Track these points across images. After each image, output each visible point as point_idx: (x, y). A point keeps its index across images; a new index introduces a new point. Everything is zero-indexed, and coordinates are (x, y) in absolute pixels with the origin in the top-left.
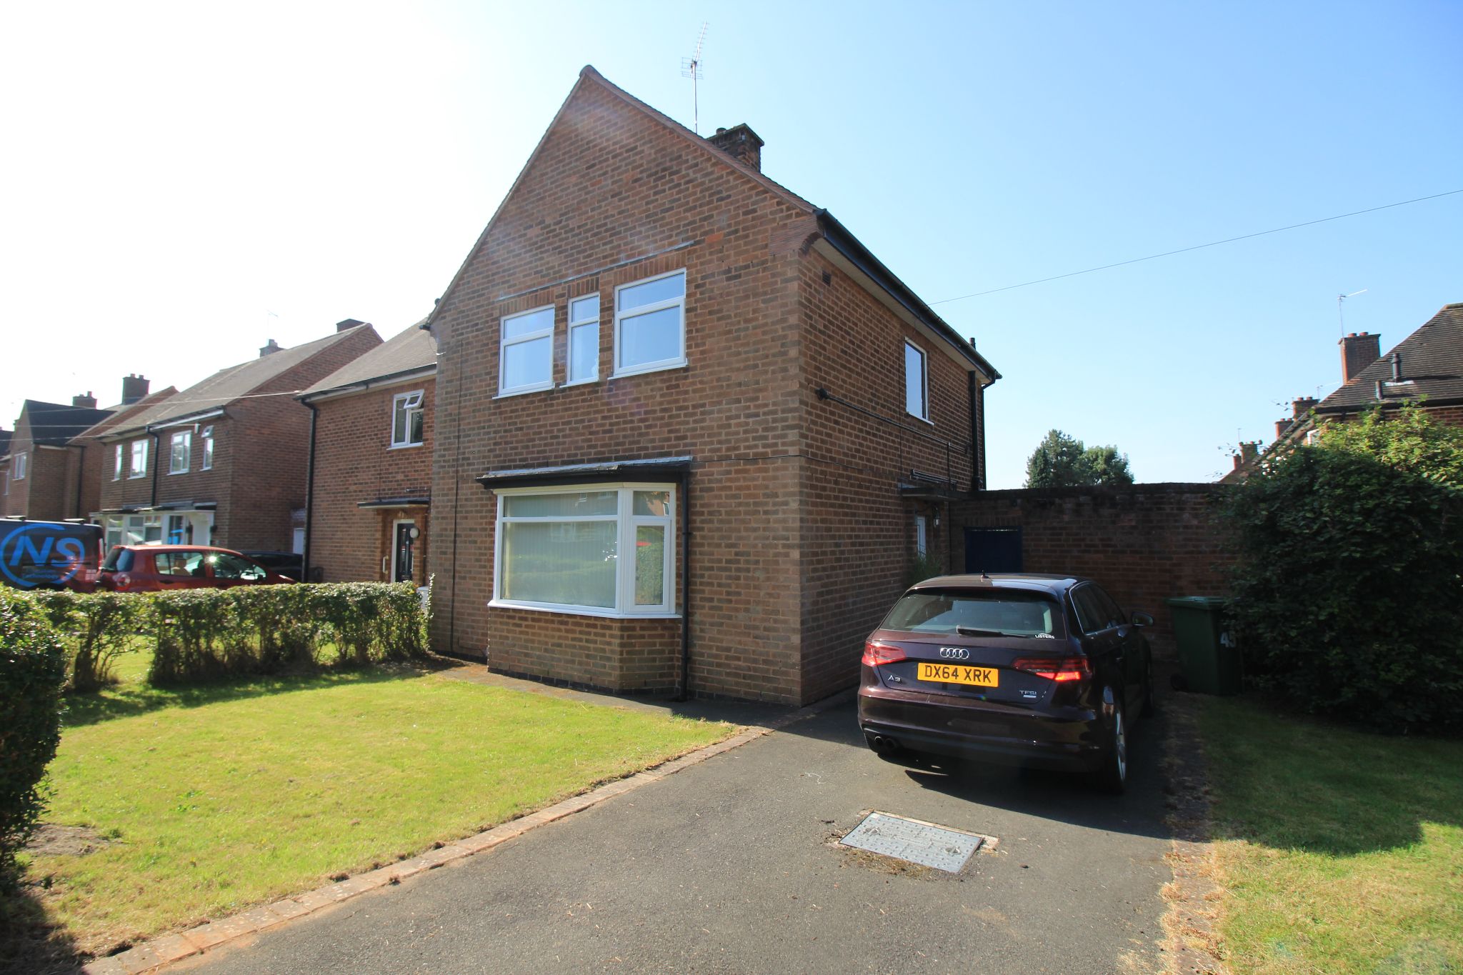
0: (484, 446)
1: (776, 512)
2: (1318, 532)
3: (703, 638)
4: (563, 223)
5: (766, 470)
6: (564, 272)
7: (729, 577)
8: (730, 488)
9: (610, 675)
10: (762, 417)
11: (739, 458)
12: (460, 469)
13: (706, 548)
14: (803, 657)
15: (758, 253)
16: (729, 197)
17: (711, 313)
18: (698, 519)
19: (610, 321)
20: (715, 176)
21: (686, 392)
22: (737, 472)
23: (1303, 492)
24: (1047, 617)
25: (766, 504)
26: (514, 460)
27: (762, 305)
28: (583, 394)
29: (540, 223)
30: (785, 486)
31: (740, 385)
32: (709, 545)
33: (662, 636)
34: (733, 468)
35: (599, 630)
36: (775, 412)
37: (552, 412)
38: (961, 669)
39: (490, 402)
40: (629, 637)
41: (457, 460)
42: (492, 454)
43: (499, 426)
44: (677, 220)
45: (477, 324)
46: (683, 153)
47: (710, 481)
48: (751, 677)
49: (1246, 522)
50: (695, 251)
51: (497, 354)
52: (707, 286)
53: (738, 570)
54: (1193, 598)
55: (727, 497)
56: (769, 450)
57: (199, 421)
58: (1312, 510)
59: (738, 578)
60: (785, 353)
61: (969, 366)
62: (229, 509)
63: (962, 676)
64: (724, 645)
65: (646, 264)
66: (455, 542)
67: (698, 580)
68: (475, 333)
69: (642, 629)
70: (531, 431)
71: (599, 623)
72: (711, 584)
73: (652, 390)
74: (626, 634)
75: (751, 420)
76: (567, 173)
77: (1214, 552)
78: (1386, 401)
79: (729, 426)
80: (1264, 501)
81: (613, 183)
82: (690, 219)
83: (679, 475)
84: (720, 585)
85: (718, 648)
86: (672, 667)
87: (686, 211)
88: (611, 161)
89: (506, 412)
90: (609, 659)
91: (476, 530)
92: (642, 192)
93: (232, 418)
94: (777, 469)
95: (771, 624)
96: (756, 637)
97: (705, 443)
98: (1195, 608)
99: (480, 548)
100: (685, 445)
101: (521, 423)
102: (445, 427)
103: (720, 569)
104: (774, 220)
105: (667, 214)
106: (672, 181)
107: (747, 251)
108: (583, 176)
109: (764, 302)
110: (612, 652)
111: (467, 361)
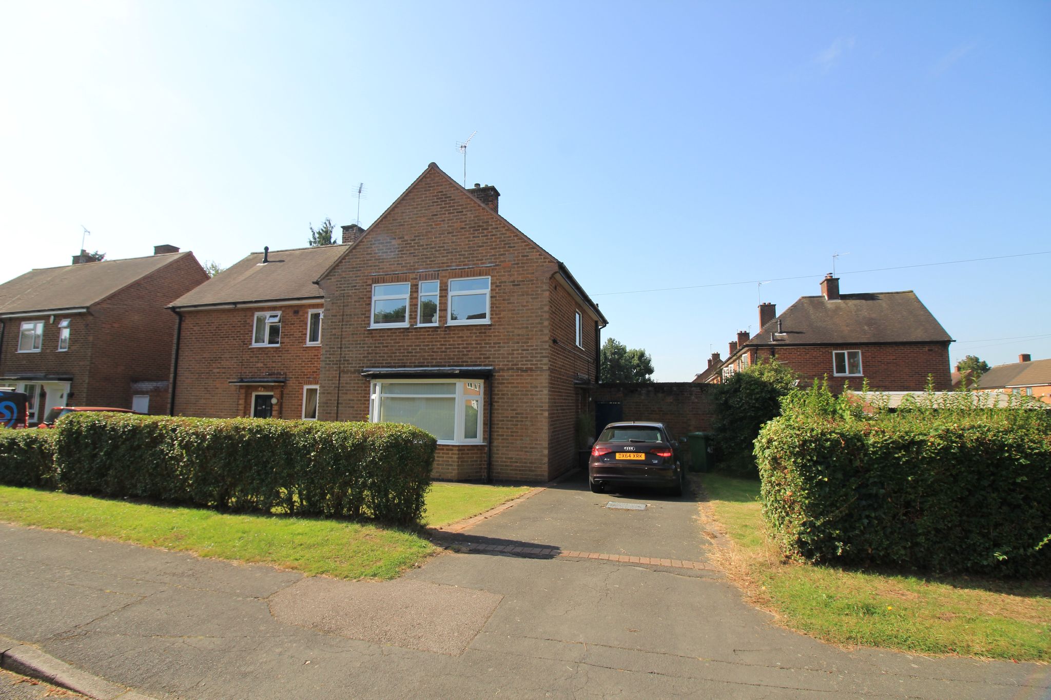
0: (360, 354)
1: (537, 395)
2: (741, 407)
3: (498, 454)
4: (416, 241)
5: (532, 376)
6: (416, 267)
7: (513, 425)
8: (513, 383)
9: (452, 473)
10: (530, 351)
11: (518, 369)
12: (342, 366)
13: (500, 411)
14: (549, 459)
15: (530, 276)
16: (514, 247)
17: (504, 300)
18: (496, 397)
19: (446, 296)
20: (507, 235)
21: (490, 336)
22: (517, 375)
23: (737, 390)
24: (659, 435)
25: (532, 391)
26: (382, 363)
27: (531, 300)
28: (428, 331)
29: (400, 238)
30: (541, 383)
31: (519, 335)
32: (502, 410)
33: (477, 453)
34: (515, 374)
35: (445, 451)
36: (537, 349)
37: (408, 339)
38: (632, 454)
39: (365, 330)
40: (462, 454)
41: (340, 361)
42: (366, 359)
43: (371, 344)
44: (486, 253)
45: (355, 286)
46: (490, 221)
47: (502, 379)
48: (523, 470)
49: (717, 402)
50: (496, 269)
51: (370, 304)
52: (502, 287)
53: (517, 421)
54: (697, 433)
55: (512, 387)
56: (534, 366)
57: (55, 316)
58: (740, 398)
59: (517, 425)
60: (542, 323)
61: (595, 318)
62: (87, 381)
63: (633, 457)
64: (510, 456)
65: (468, 271)
66: (338, 407)
67: (496, 426)
68: (353, 291)
69: (468, 450)
70: (394, 348)
71: (445, 448)
72: (503, 428)
73: (471, 333)
74: (460, 452)
75: (524, 352)
76: (419, 215)
77: (703, 414)
78: (774, 343)
79: (513, 354)
80: (724, 393)
81: (448, 227)
82: (493, 253)
83: (487, 376)
84: (507, 428)
85: (506, 458)
86: (481, 468)
87: (490, 249)
88: (447, 215)
89: (376, 337)
90: (452, 465)
91: (353, 400)
92: (466, 234)
93: (92, 315)
94: (538, 375)
95: (534, 446)
96: (526, 452)
97: (500, 361)
98: (697, 437)
99: (356, 411)
100: (489, 361)
101: (386, 343)
102: (330, 342)
103: (508, 421)
104: (537, 262)
105: (480, 248)
106: (483, 233)
107: (523, 274)
108: (430, 219)
109: (532, 298)
110: (453, 462)
111: (348, 306)
